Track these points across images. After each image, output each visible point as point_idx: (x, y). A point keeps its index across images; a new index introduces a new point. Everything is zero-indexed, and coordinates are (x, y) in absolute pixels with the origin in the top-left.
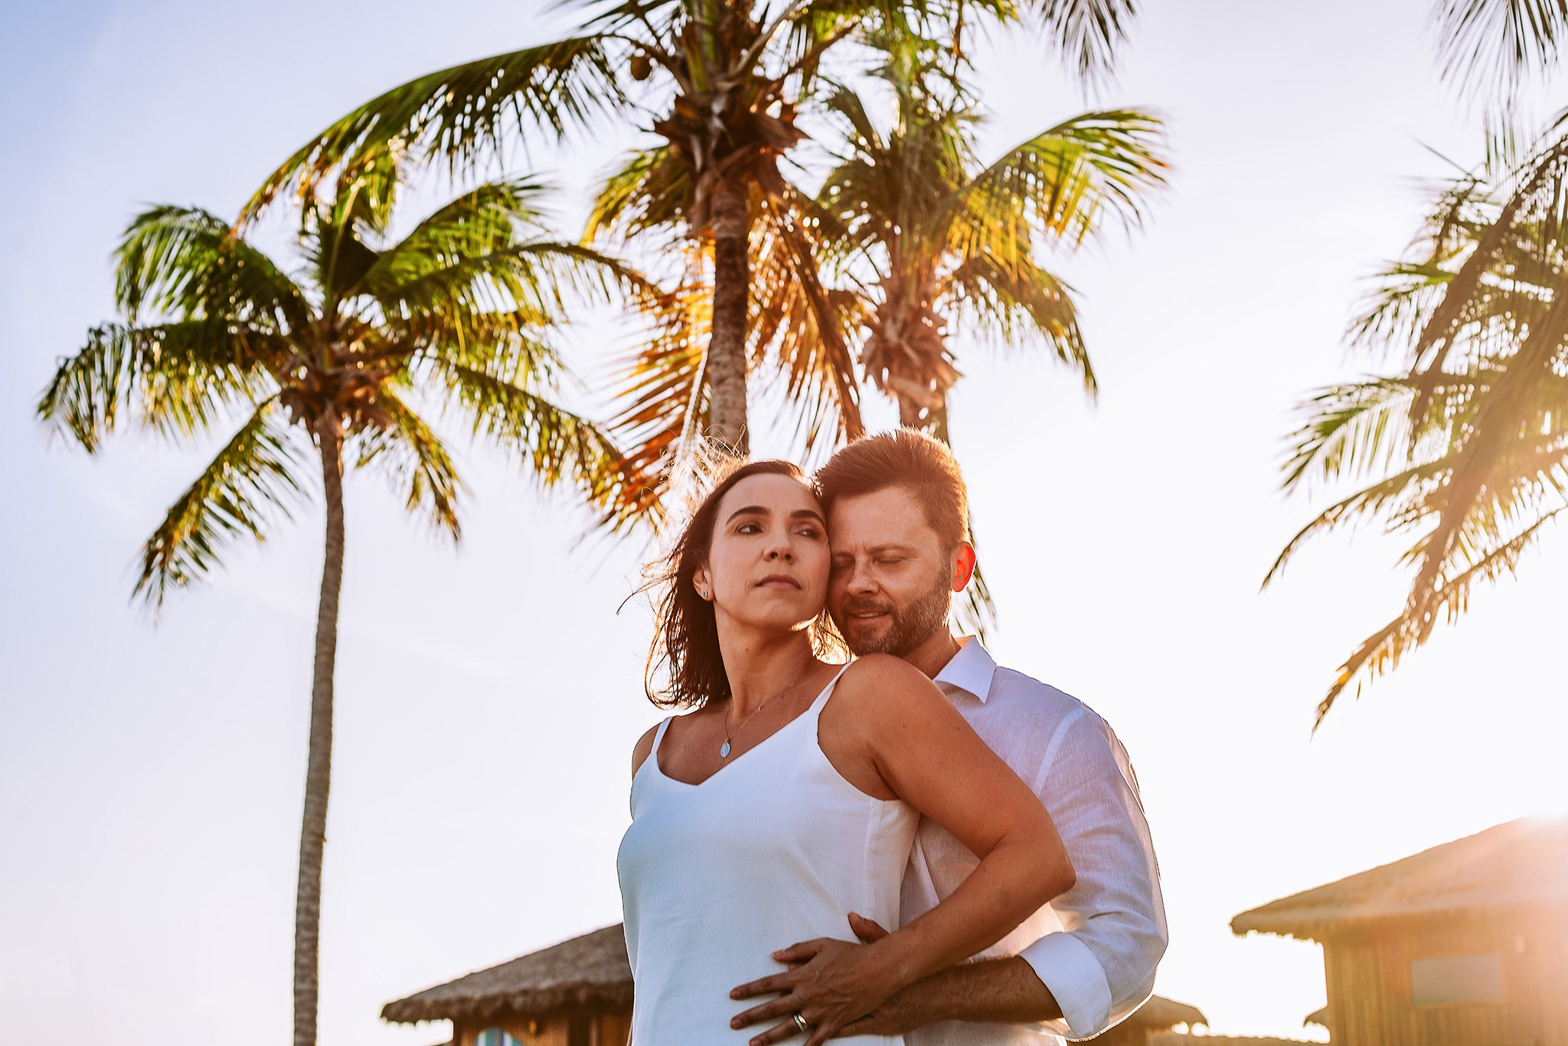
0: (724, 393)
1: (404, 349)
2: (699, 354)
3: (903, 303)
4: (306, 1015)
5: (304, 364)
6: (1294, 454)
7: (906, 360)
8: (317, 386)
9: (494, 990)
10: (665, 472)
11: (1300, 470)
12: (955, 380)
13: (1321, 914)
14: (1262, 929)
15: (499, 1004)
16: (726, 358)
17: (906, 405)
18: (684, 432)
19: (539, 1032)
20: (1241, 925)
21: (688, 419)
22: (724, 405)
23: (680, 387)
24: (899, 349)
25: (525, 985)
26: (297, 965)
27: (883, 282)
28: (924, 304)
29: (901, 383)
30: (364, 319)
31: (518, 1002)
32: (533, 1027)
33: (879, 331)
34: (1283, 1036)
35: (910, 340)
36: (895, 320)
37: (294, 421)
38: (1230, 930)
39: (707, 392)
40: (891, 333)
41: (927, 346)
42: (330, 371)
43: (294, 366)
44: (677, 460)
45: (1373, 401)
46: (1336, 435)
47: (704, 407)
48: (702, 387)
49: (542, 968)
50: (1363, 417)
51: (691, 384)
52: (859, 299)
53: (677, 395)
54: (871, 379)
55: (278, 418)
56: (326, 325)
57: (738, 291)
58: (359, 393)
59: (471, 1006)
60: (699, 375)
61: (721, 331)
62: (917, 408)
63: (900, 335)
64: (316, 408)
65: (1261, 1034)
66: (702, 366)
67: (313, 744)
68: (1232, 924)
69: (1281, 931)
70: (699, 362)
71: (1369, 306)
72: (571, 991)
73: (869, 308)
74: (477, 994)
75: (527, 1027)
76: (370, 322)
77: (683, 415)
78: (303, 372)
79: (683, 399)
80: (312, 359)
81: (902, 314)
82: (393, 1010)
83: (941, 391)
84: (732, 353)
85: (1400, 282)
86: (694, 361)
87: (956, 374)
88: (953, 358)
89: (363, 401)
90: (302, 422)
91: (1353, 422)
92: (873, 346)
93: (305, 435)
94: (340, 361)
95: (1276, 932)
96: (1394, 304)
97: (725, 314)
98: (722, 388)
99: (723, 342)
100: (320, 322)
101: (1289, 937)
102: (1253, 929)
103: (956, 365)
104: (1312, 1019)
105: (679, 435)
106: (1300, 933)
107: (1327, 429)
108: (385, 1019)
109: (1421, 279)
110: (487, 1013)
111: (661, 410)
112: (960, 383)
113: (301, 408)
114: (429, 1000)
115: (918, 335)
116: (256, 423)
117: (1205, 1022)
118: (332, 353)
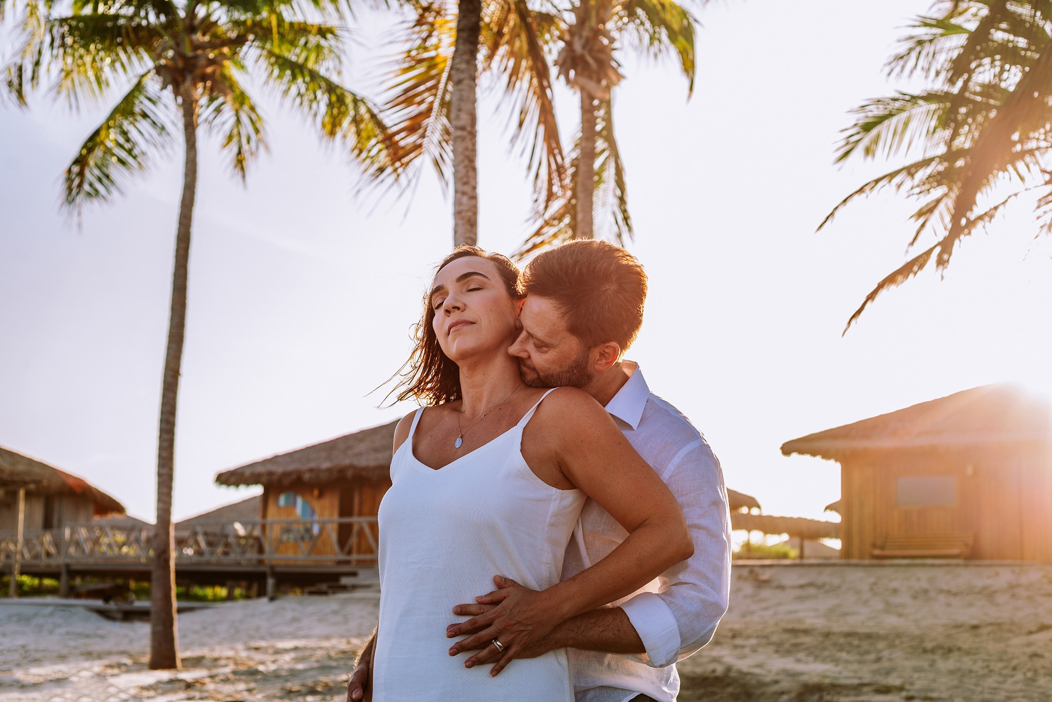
0: (461, 90)
1: (240, 41)
2: (445, 61)
3: (587, 25)
4: (165, 490)
5: (171, 48)
6: (843, 143)
7: (586, 65)
8: (180, 64)
9: (291, 467)
10: (419, 142)
11: (847, 154)
12: (619, 81)
13: (841, 444)
14: (801, 452)
15: (294, 477)
16: (463, 66)
17: (585, 95)
18: (433, 114)
19: (321, 496)
20: (787, 449)
21: (436, 105)
22: (461, 99)
23: (429, 84)
24: (582, 58)
25: (313, 465)
26: (160, 456)
27: (574, 9)
28: (601, 26)
29: (583, 81)
30: (213, 18)
31: (307, 476)
32: (316, 492)
33: (569, 44)
34: (809, 517)
35: (590, 51)
36: (581, 37)
37: (164, 87)
38: (780, 452)
39: (450, 87)
40: (578, 46)
41: (602, 56)
42: (189, 54)
43: (165, 49)
44: (428, 133)
45: (901, 110)
46: (874, 132)
47: (448, 97)
48: (446, 84)
49: (323, 454)
50: (894, 120)
51: (438, 82)
52: (556, 20)
53: (428, 89)
54: (562, 78)
55: (153, 85)
56: (187, 21)
57: (474, 19)
58: (209, 70)
59: (275, 478)
60: (445, 76)
61: (461, 47)
62: (592, 98)
63: (584, 47)
64: (180, 79)
65: (795, 516)
66: (447, 69)
67: (173, 309)
68: (782, 448)
69: (814, 454)
70: (445, 67)
71: (903, 48)
72: (342, 471)
73: (563, 26)
74: (279, 469)
75: (312, 493)
76: (217, 21)
77: (432, 103)
78: (170, 53)
79: (433, 91)
80: (178, 44)
81: (586, 33)
82: (223, 478)
83: (608, 88)
84: (468, 62)
85: (923, 32)
86: (441, 66)
87: (620, 77)
88: (619, 65)
89: (211, 77)
90: (170, 87)
91: (886, 123)
92: (564, 54)
93: (172, 96)
94: (196, 47)
95: (810, 454)
96: (918, 49)
97: (464, 35)
98: (460, 87)
99: (462, 54)
100: (183, 20)
101: (818, 458)
102: (795, 452)
103: (621, 71)
104: (829, 508)
105: (429, 117)
106: (826, 455)
107: (867, 127)
108: (218, 483)
109: (939, 31)
110: (286, 482)
111: (418, 99)
112: (623, 83)
113: (169, 79)
114: (248, 472)
115: (596, 48)
116: (139, 87)
117: (759, 507)
118: (191, 42)
